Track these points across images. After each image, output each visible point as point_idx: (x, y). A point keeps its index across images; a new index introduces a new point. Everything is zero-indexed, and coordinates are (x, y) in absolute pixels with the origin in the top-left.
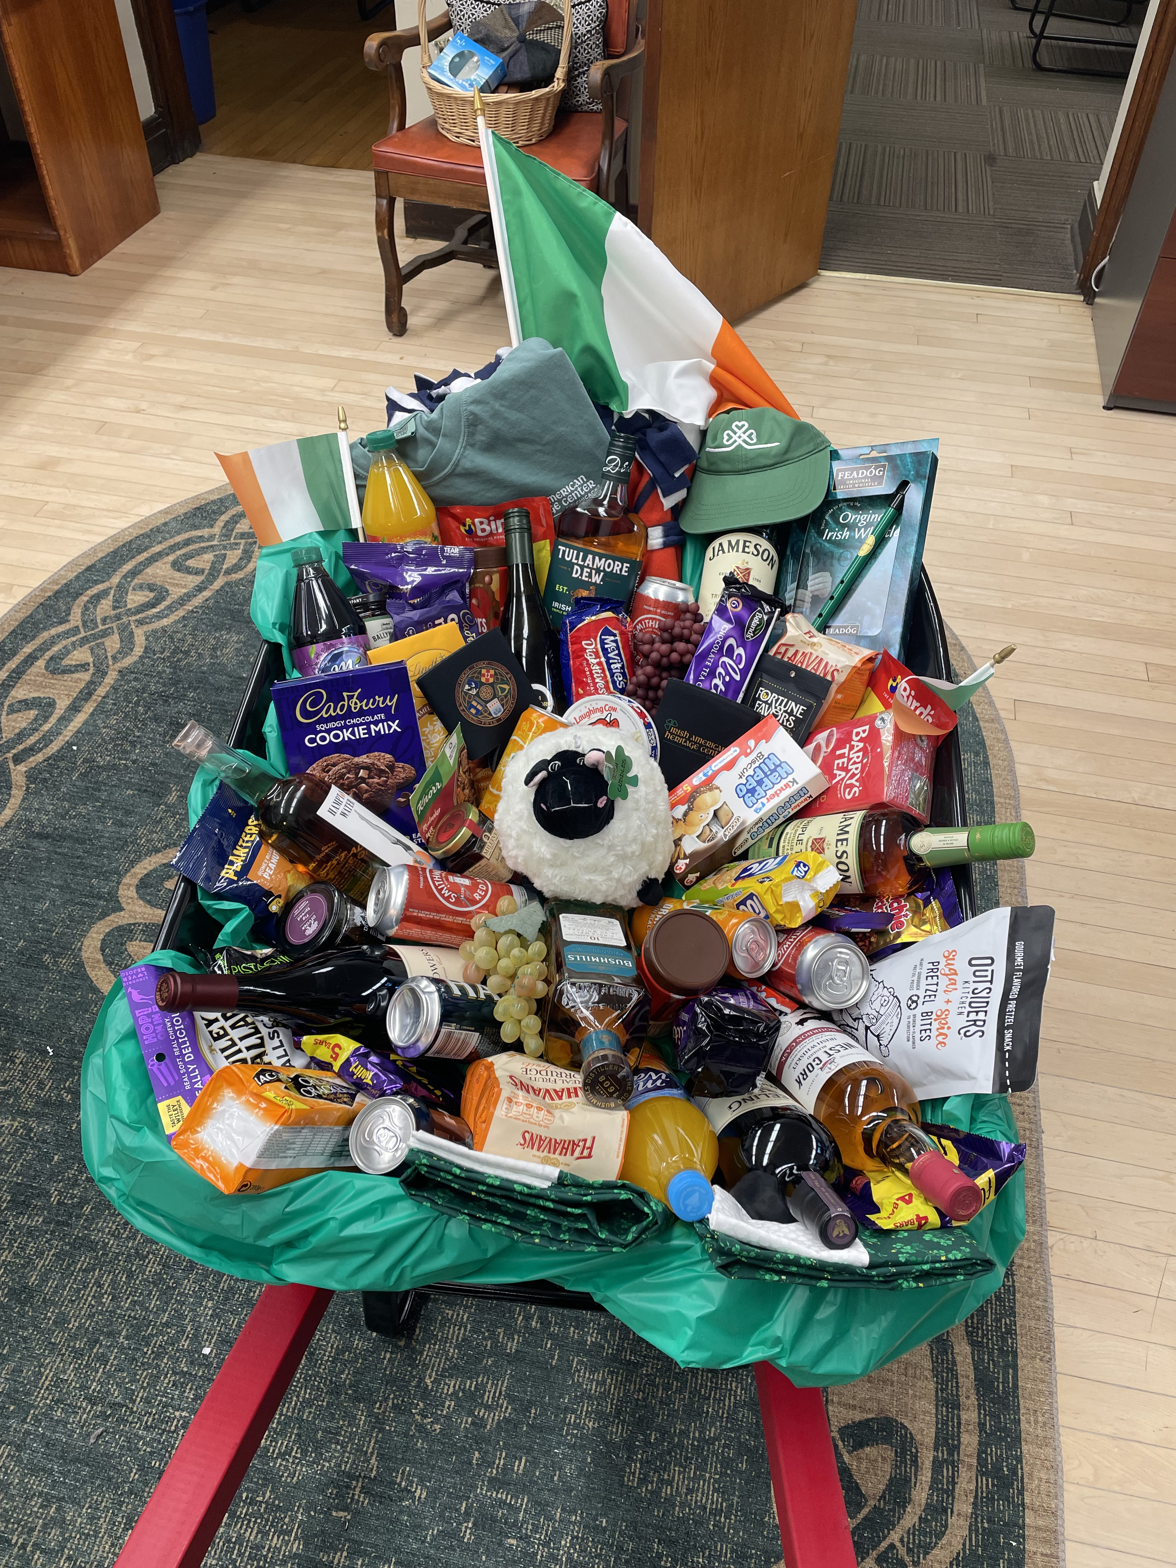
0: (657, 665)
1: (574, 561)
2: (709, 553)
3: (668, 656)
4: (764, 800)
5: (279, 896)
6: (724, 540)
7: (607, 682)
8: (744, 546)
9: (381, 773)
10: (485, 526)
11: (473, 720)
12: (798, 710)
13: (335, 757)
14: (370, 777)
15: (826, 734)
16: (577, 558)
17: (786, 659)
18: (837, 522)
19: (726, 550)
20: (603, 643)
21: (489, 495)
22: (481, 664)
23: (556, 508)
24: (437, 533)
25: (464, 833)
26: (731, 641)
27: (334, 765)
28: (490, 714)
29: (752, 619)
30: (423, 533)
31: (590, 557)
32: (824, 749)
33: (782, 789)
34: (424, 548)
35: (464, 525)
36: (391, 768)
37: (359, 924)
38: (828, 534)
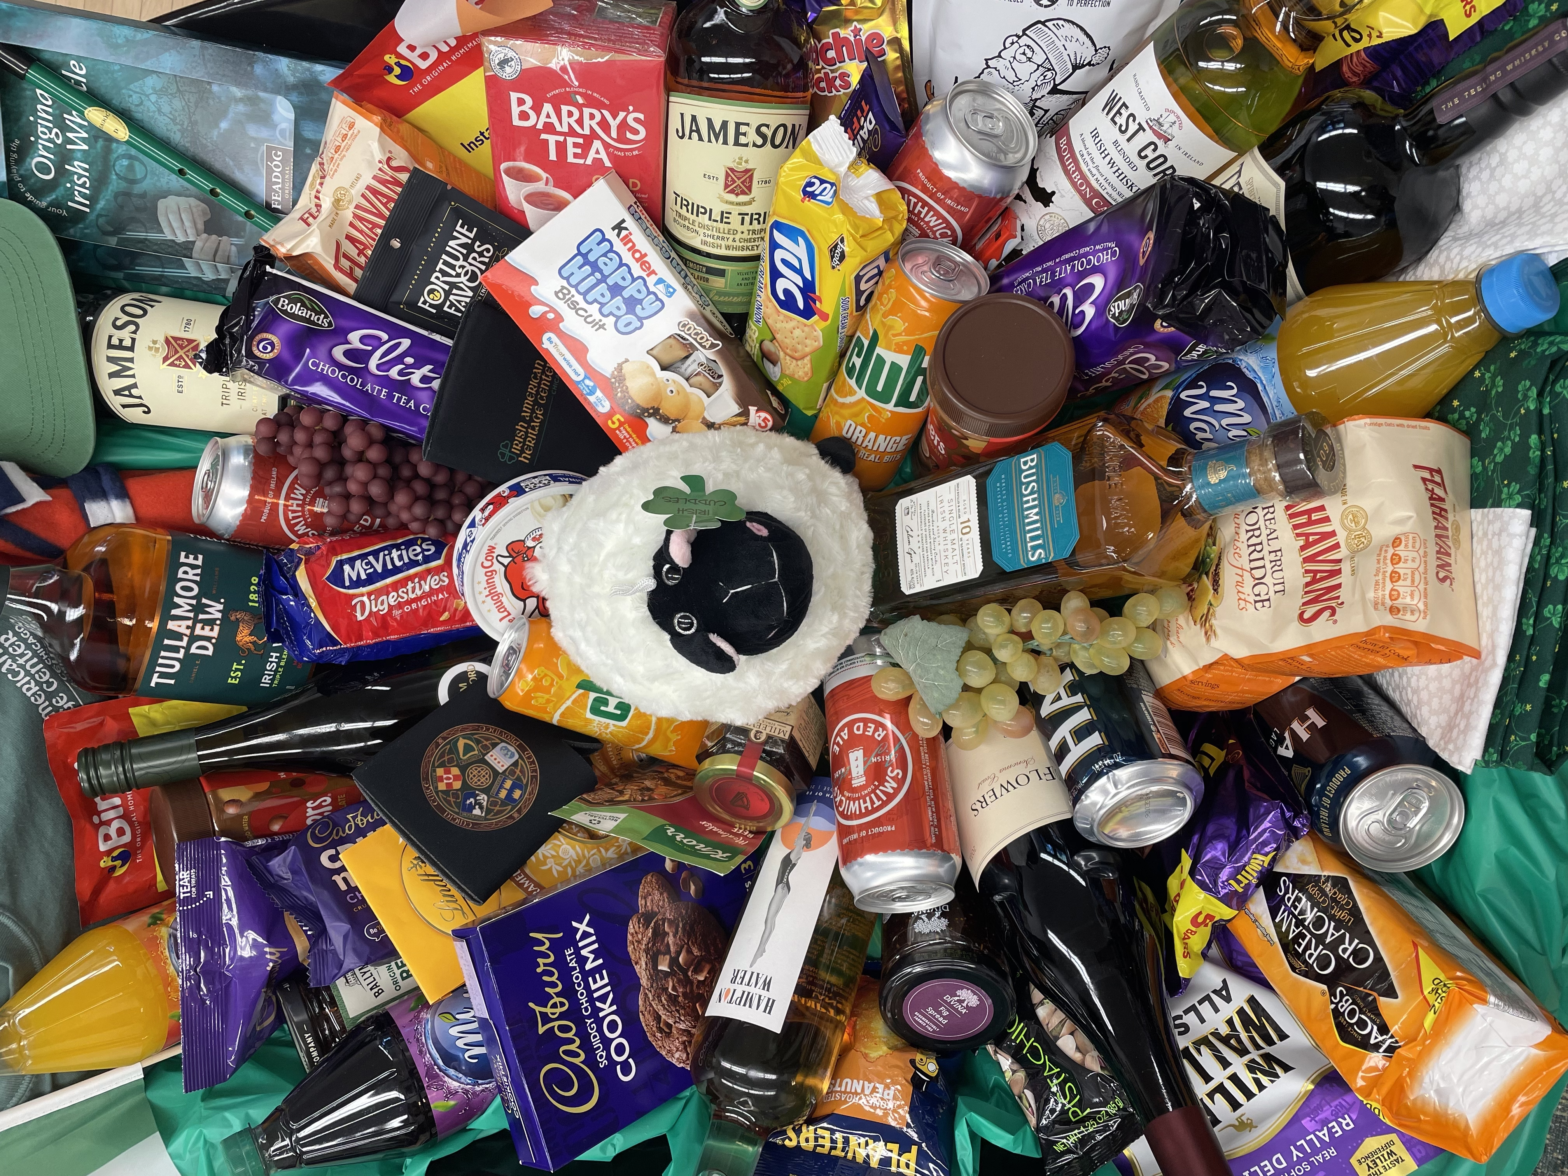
0: (392, 485)
1: (181, 655)
2: (134, 416)
3: (374, 465)
4: (651, 280)
5: (913, 1062)
6: (108, 386)
7: (429, 571)
8: (120, 347)
9: (659, 935)
10: (112, 830)
11: (533, 791)
12: (462, 235)
13: (646, 1020)
14: (668, 952)
15: (509, 183)
16: (176, 649)
17: (362, 260)
18: (52, 185)
19: (129, 382)
20: (358, 583)
21: (49, 831)
22: (429, 792)
23: (63, 702)
24: (144, 918)
25: (761, 773)
26: (338, 353)
27: (658, 1018)
28: (515, 764)
29: (293, 316)
30: (153, 943)
31: (172, 625)
32: (540, 186)
33: (633, 250)
34: (186, 938)
35: (113, 869)
36: (648, 918)
37: (944, 922)
38: (79, 201)
